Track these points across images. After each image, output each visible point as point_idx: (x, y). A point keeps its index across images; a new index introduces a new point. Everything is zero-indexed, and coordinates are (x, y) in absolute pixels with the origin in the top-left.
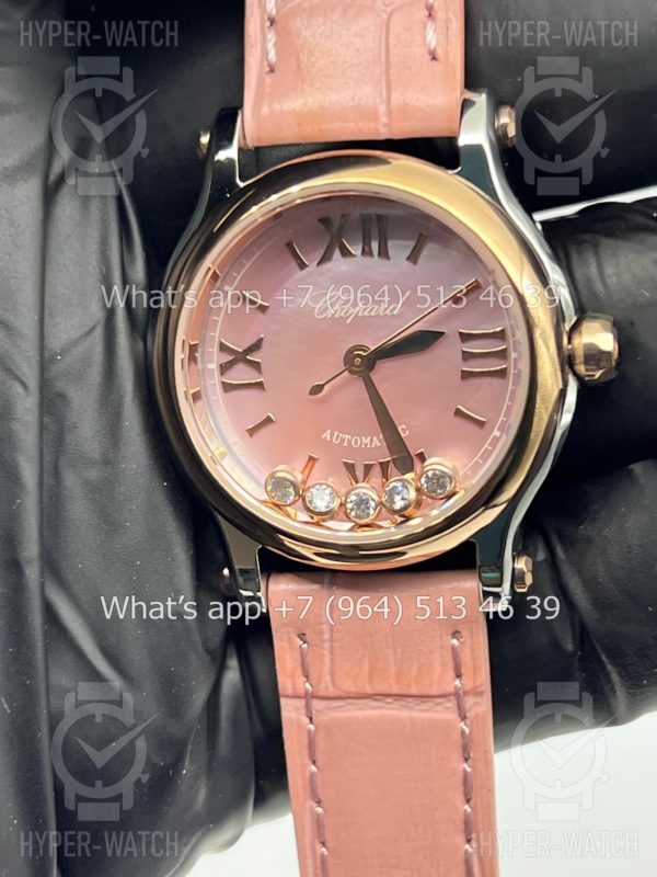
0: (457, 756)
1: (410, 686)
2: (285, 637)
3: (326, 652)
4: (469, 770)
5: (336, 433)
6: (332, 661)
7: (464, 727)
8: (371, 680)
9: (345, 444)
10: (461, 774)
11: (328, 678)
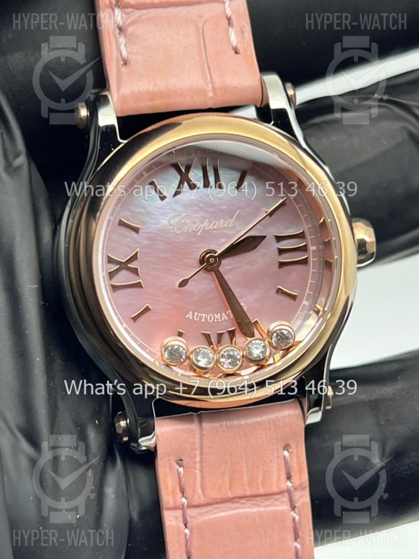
0: (291, 536)
1: (258, 488)
2: (167, 464)
3: (198, 471)
4: (299, 546)
5: (196, 313)
6: (202, 477)
7: (295, 515)
8: (231, 487)
9: (203, 321)
10: (294, 550)
11: (200, 491)
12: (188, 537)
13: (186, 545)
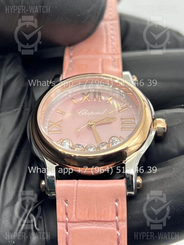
0: (115, 242)
1: (101, 218)
2: (61, 201)
3: (74, 206)
6: (76, 209)
7: (118, 233)
8: (88, 215)
11: (74, 215)
12: (67, 235)
13: (66, 239)
